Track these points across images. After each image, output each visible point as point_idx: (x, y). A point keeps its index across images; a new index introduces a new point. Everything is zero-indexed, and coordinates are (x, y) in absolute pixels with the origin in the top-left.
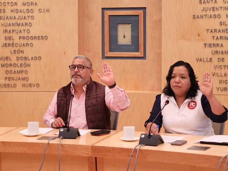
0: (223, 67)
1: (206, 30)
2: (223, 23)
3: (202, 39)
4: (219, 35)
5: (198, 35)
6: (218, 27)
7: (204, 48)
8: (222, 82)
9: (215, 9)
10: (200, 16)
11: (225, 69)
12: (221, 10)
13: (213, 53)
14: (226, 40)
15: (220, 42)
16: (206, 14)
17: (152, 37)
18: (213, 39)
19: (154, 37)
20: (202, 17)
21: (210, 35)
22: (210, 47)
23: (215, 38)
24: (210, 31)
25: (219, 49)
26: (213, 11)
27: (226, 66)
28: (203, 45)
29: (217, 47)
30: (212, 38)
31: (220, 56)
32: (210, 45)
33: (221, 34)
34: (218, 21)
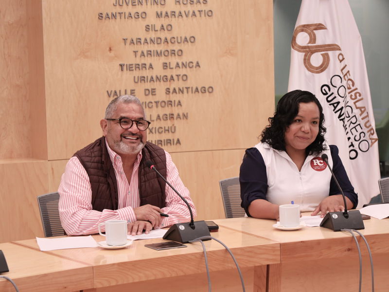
0: (154, 104)
1: (122, 40)
2: (150, 28)
3: (116, 56)
4: (145, 48)
5: (108, 49)
6: (143, 35)
7: (120, 72)
8: (154, 131)
9: (137, 3)
10: (110, 16)
11: (157, 107)
12: (147, 5)
13: (136, 81)
14: (158, 58)
15: (147, 61)
16: (121, 12)
17: (4, 54)
18: (136, 56)
19: (9, 56)
20: (114, 16)
21: (130, 49)
22: (130, 70)
23: (139, 54)
24: (128, 42)
25: (146, 73)
26: (132, 5)
27: (160, 103)
28: (119, 68)
29: (142, 69)
30: (133, 54)
31: (149, 86)
32: (130, 68)
33: (148, 47)
34: (142, 23)
